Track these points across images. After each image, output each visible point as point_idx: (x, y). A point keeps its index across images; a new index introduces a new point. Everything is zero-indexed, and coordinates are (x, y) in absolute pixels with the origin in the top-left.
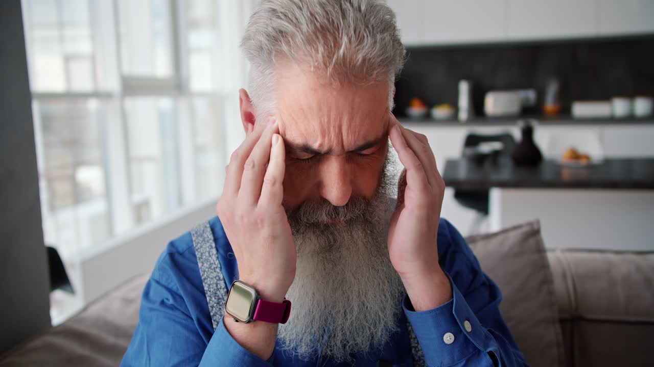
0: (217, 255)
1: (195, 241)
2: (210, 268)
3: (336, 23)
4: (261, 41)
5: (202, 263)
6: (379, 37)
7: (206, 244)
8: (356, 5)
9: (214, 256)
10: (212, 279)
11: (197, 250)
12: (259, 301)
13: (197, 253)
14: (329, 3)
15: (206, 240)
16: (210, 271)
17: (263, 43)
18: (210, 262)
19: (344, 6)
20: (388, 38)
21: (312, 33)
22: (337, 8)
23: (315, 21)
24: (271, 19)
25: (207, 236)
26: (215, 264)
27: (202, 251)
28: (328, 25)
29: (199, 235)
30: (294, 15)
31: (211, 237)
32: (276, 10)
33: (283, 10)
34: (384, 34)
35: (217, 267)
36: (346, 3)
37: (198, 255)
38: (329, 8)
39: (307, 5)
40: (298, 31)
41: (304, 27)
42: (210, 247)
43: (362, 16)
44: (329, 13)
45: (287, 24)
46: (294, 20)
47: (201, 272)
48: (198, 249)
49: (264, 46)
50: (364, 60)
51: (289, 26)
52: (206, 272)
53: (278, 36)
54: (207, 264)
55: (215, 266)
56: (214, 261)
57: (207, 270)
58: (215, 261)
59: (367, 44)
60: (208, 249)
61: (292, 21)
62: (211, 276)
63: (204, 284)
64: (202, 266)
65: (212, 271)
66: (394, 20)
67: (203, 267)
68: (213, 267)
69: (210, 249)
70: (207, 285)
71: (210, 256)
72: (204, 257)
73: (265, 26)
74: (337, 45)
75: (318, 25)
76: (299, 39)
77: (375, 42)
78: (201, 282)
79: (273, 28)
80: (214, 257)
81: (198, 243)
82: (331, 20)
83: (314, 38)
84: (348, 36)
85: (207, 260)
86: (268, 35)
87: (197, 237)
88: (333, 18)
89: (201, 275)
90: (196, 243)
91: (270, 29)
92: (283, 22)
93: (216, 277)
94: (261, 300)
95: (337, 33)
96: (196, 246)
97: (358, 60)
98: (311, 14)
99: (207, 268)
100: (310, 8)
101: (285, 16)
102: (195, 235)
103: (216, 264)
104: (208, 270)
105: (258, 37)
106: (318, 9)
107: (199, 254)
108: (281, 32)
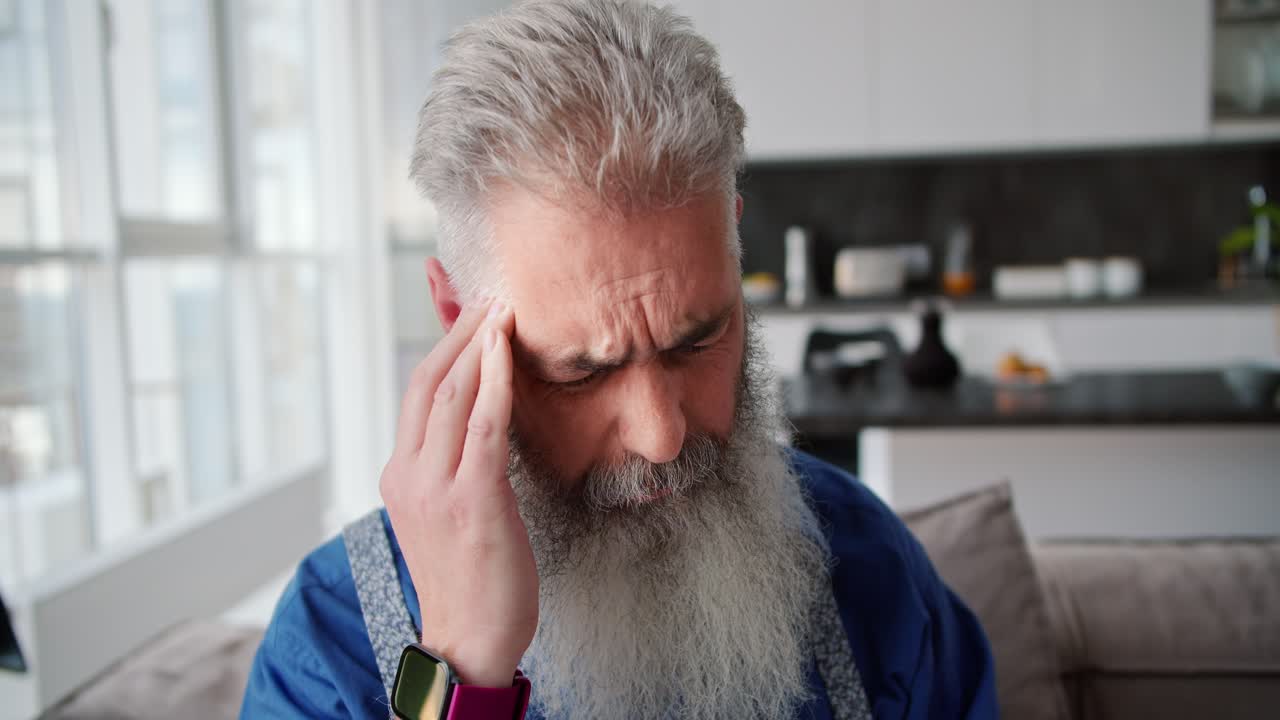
0: (401, 596)
1: (355, 566)
2: (389, 624)
3: (593, 92)
4: (448, 160)
5: (372, 614)
6: (686, 105)
7: (377, 571)
8: (629, 46)
9: (395, 597)
10: (394, 648)
11: (360, 587)
12: (457, 686)
13: (359, 593)
14: (572, 53)
15: (378, 561)
16: (390, 630)
17: (453, 163)
18: (388, 610)
19: (604, 54)
20: (705, 104)
21: (548, 123)
22: (591, 59)
23: (550, 95)
24: (460, 110)
25: (380, 551)
26: (398, 614)
27: (370, 589)
28: (579, 100)
29: (363, 551)
30: (505, 91)
31: (387, 554)
32: (469, 89)
33: (481, 87)
34: (696, 94)
35: (403, 622)
36: (607, 45)
37: (363, 597)
38: (575, 65)
39: (529, 65)
40: (519, 126)
41: (530, 113)
42: (386, 578)
43: (646, 66)
44: (576, 73)
45: (493, 114)
46: (505, 101)
47: (370, 634)
48: (363, 583)
49: (456, 168)
50: (665, 156)
51: (501, 117)
52: (380, 636)
53: (482, 143)
54: (382, 616)
55: (399, 619)
56: (396, 608)
57: (382, 629)
58: (399, 609)
59: (664, 124)
60: (382, 583)
61: (502, 105)
62: (391, 643)
63: (378, 660)
64: (373, 620)
65: (393, 630)
66: (714, 59)
67: (374, 624)
68: (394, 623)
69: (388, 582)
70: (384, 663)
71: (387, 598)
72: (375, 601)
73: (451, 127)
74: (604, 136)
75: (558, 102)
76: (524, 138)
77: (681, 116)
78: (372, 656)
79: (467, 126)
80: (397, 601)
81: (362, 570)
82: (582, 88)
83: (555, 131)
84: (623, 114)
85: (382, 607)
86: (461, 145)
87: (359, 556)
88: (586, 82)
89: (371, 641)
90: (356, 571)
91: (463, 131)
92: (487, 112)
93: (402, 644)
94: (460, 684)
95: (598, 114)
96: (358, 578)
97: (652, 161)
98: (542, 84)
99: (382, 625)
100: (535, 71)
101: (488, 96)
102: (355, 552)
103: (402, 614)
104: (386, 630)
105: (441, 153)
106: (554, 70)
107: (365, 595)
108: (485, 131)
